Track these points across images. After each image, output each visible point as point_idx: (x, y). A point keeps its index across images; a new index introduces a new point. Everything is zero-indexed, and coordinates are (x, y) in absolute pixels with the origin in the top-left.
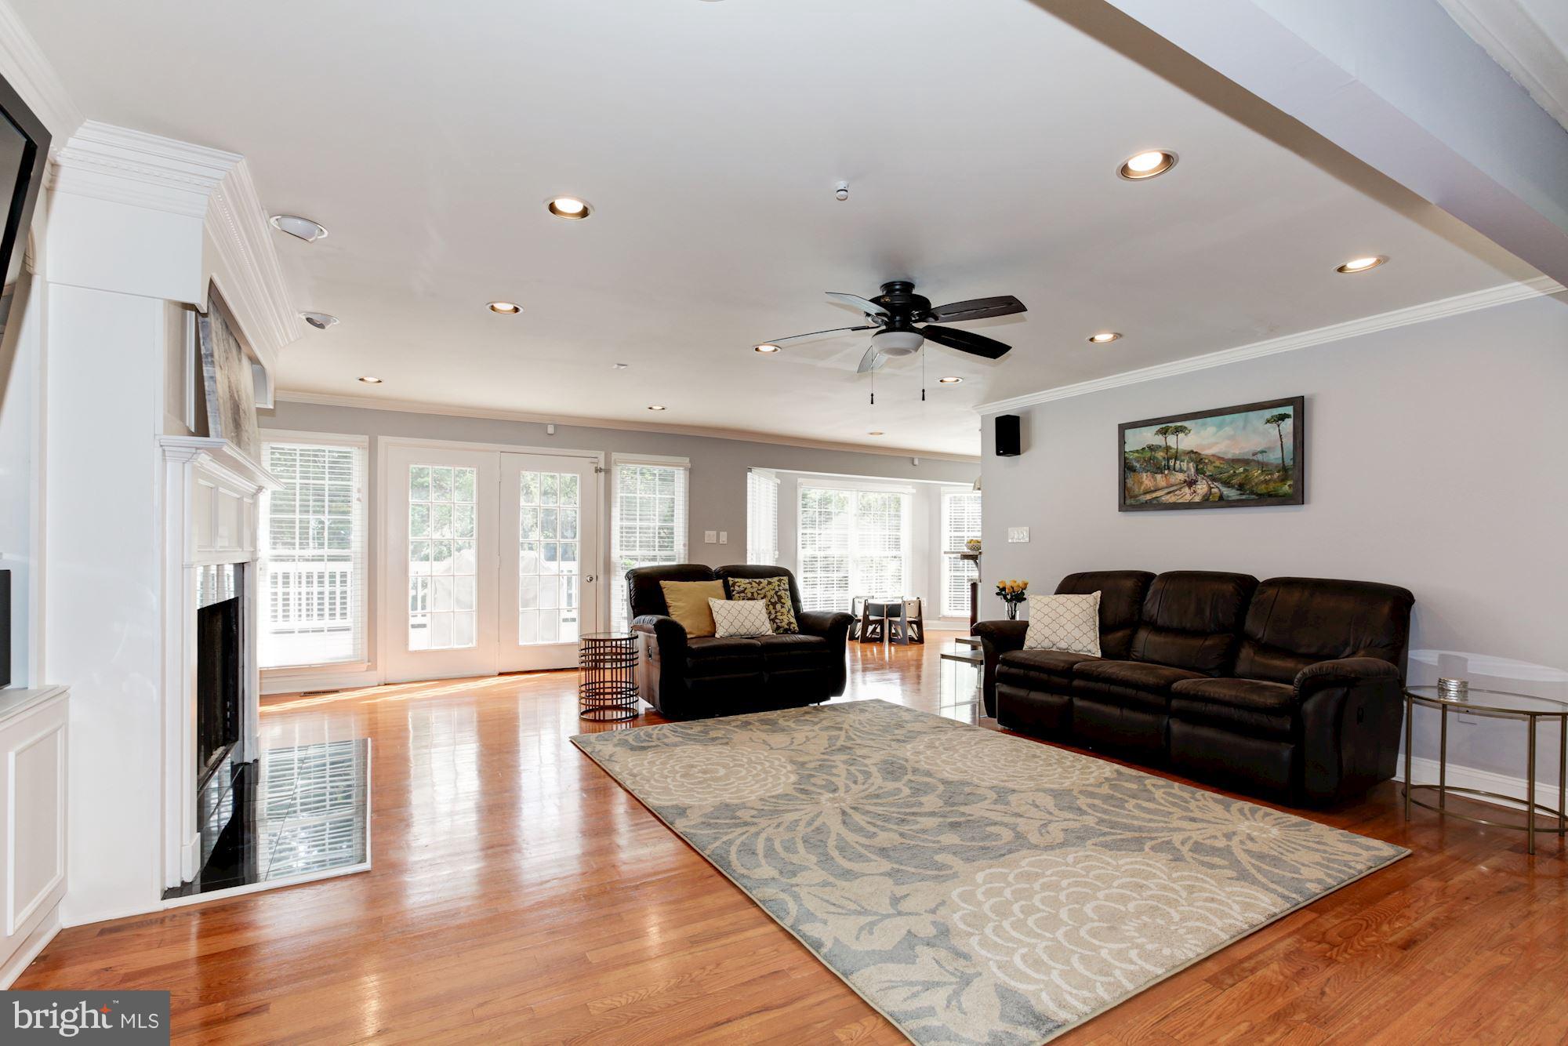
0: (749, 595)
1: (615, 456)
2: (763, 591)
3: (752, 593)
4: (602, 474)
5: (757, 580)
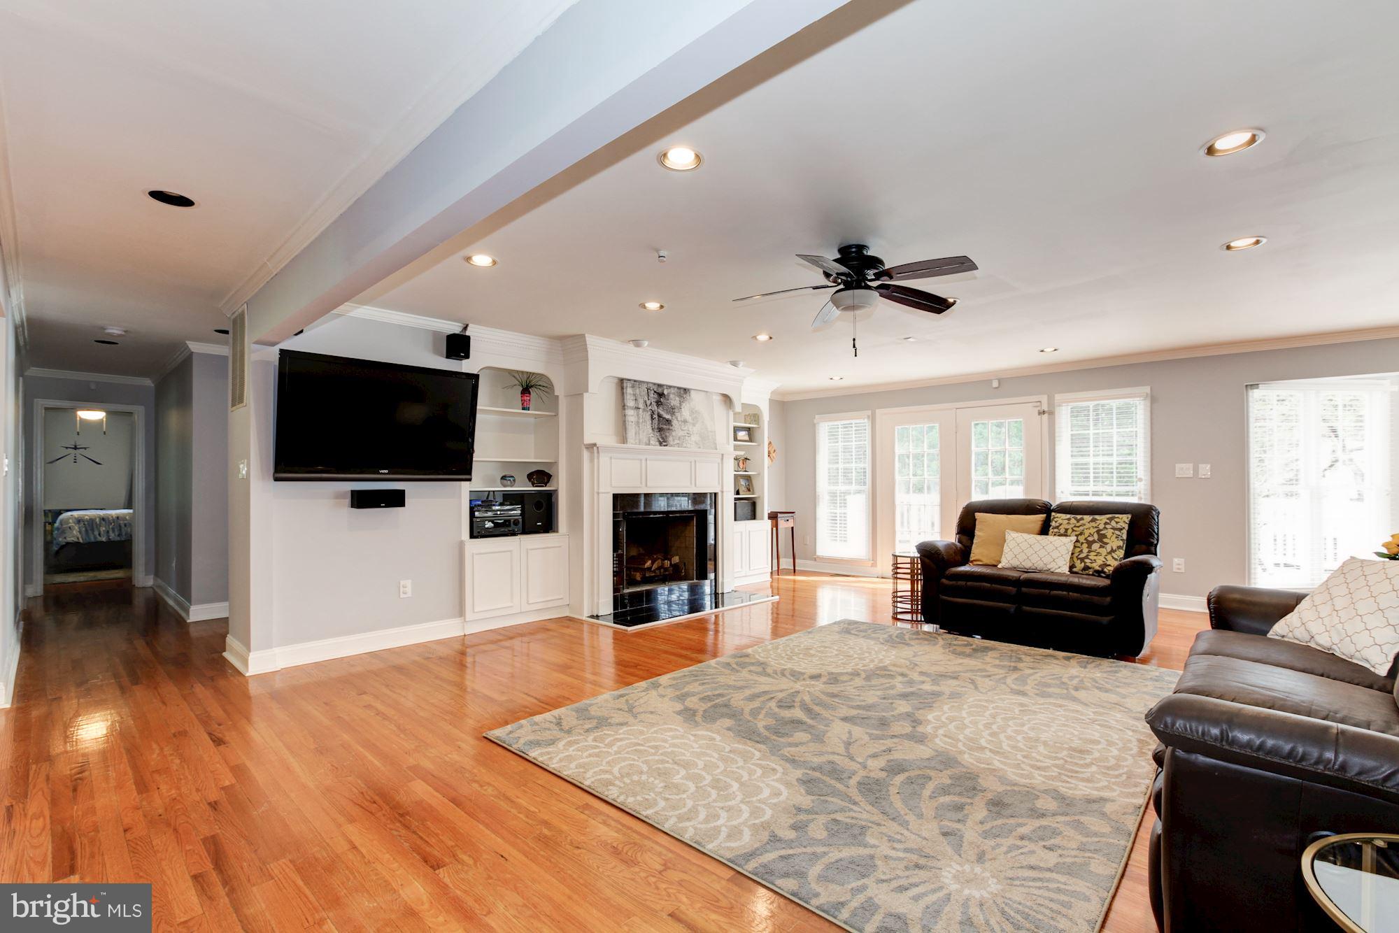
0: (1062, 531)
1: (1058, 397)
2: (1081, 528)
3: (1066, 530)
4: (1045, 417)
5: (1079, 517)
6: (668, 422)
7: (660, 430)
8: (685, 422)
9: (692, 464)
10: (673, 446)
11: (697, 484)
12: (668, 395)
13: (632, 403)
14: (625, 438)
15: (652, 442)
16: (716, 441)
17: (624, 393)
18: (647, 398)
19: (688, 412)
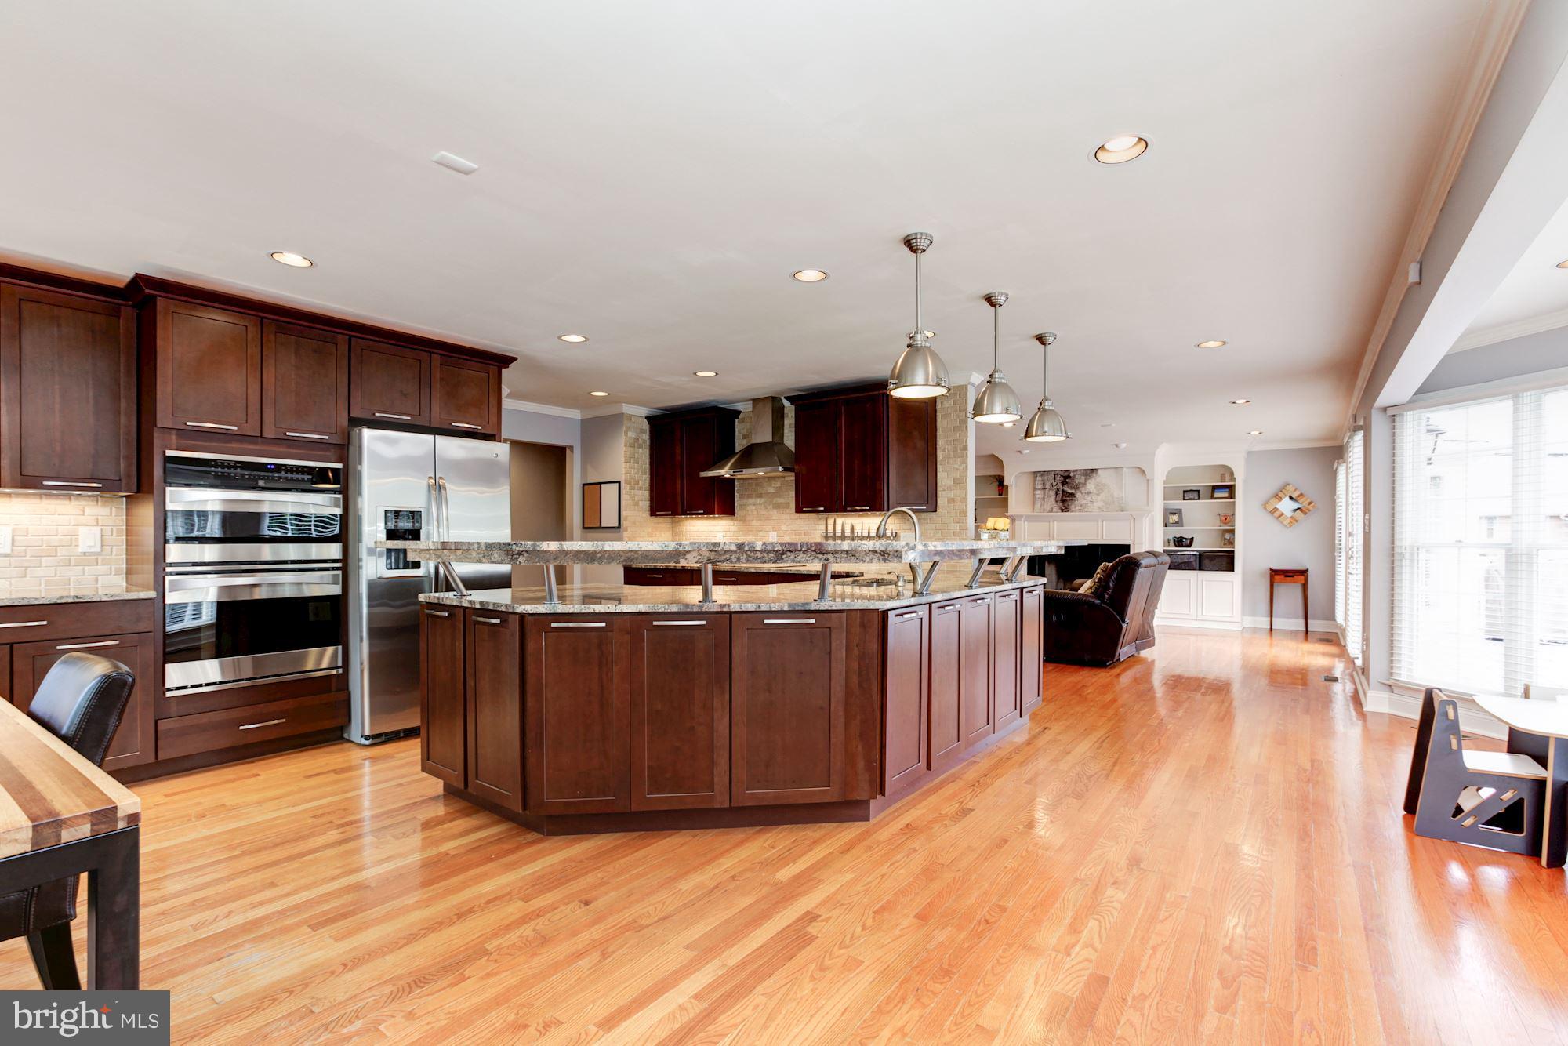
6: (1072, 495)
7: (1063, 501)
8: (1089, 493)
9: (1100, 523)
10: (1075, 511)
11: (1104, 537)
12: (1074, 476)
13: (1040, 486)
14: (1033, 509)
15: (1055, 510)
16: (1123, 505)
17: (1035, 481)
18: (1053, 481)
19: (1093, 486)
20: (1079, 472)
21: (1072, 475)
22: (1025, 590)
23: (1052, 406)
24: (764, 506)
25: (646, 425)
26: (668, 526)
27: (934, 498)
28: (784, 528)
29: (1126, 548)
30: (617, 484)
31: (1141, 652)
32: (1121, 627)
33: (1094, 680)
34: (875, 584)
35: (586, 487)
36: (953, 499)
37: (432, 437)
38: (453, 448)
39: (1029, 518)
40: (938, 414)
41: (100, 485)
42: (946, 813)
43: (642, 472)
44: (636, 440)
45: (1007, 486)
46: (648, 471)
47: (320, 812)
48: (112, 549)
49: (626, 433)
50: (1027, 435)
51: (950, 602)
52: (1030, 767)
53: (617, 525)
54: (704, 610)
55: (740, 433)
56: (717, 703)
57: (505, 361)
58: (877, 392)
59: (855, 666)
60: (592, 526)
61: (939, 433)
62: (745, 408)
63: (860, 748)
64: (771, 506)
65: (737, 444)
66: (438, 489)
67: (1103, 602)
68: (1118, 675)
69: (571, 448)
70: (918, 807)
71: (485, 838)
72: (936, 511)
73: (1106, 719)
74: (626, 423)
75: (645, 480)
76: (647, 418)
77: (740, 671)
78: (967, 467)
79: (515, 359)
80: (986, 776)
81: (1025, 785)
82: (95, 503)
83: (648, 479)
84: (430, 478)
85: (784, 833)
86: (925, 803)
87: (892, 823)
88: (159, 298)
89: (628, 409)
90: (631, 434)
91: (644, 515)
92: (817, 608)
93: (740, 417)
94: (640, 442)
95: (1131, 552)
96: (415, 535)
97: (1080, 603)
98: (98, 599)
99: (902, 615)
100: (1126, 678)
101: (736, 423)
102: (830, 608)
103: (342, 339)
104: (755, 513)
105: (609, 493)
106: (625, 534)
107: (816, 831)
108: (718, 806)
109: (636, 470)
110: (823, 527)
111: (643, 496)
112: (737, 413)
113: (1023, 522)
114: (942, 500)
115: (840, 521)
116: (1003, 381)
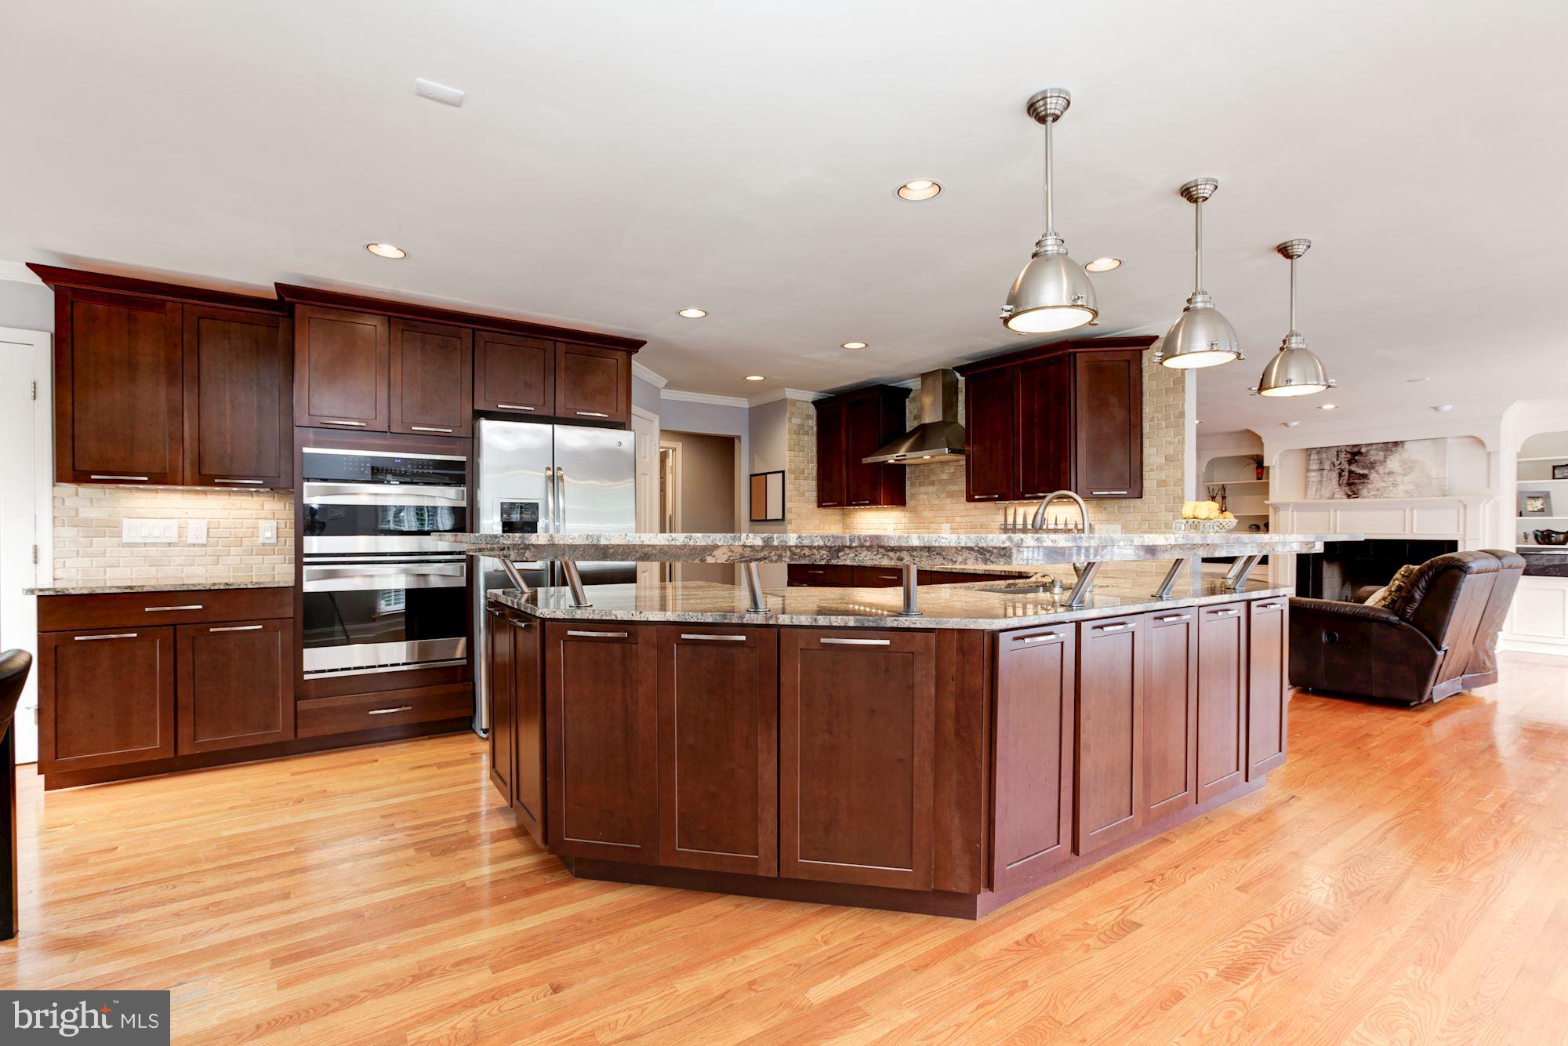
6: (1364, 476)
7: (1349, 484)
8: (1390, 473)
9: (1408, 512)
10: (1368, 497)
11: (1414, 531)
12: (1367, 452)
13: (1315, 467)
14: (1306, 495)
15: (1337, 496)
16: (1446, 488)
17: (1308, 459)
18: (1335, 460)
19: (1397, 464)
20: (1374, 447)
21: (1363, 450)
22: (1254, 604)
23: (1303, 343)
24: (937, 495)
25: (812, 411)
26: (838, 518)
27: (1139, 481)
28: (958, 519)
29: (1452, 545)
30: (781, 474)
31: (1474, 690)
32: (1435, 656)
33: (1385, 727)
34: (1041, 589)
35: (753, 478)
36: (1165, 481)
37: (550, 426)
38: (572, 437)
39: (1298, 507)
40: (1144, 374)
41: (261, 482)
42: (1095, 925)
43: (808, 461)
44: (801, 426)
45: (1268, 467)
46: (815, 460)
47: (390, 811)
48: (285, 540)
49: (790, 419)
50: (1261, 388)
51: (1118, 619)
52: (1253, 861)
53: (781, 517)
54: (745, 621)
55: (910, 413)
56: (761, 745)
57: (632, 346)
58: (1060, 353)
59: (950, 706)
60: (759, 520)
61: (1146, 398)
62: (914, 384)
63: (956, 821)
64: (944, 495)
65: (907, 426)
66: (554, 480)
67: (1402, 618)
68: (1429, 723)
69: (739, 437)
70: (1056, 906)
71: (513, 870)
72: (1141, 497)
73: (1399, 791)
74: (790, 409)
75: (812, 468)
76: (815, 403)
77: (793, 703)
78: (1183, 439)
79: (645, 343)
80: (1177, 867)
81: (1239, 894)
82: (272, 499)
83: (815, 468)
84: (548, 469)
85: (850, 921)
86: (1069, 901)
87: (1008, 928)
88: (297, 305)
89: (791, 394)
90: (796, 421)
91: (811, 507)
92: (895, 625)
93: (911, 396)
94: (806, 428)
95: (1460, 549)
96: (532, 527)
97: (1367, 619)
98: (245, 587)
99: (1022, 638)
100: (1443, 728)
101: (907, 403)
102: (912, 626)
103: (466, 333)
104: (926, 502)
105: (774, 482)
106: (789, 527)
107: (896, 924)
108: (762, 874)
109: (801, 459)
110: (1001, 519)
111: (810, 486)
112: (908, 391)
113: (1290, 513)
114: (1149, 483)
115: (1021, 511)
116: (1208, 306)
